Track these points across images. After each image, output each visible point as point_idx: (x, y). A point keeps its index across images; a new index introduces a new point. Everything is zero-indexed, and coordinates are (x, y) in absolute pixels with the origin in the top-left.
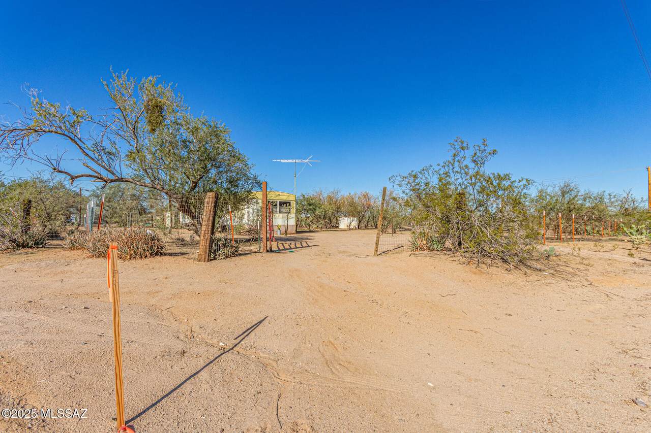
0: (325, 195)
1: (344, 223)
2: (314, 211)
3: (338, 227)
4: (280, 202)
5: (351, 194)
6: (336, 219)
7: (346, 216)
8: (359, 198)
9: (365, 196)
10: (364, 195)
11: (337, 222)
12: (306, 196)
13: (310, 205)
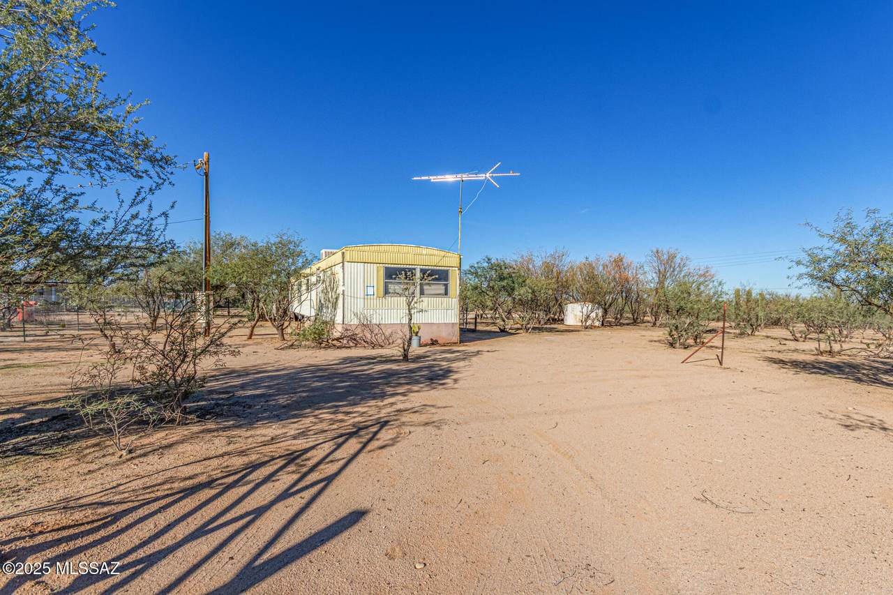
0: (538, 262)
1: (574, 313)
2: (510, 291)
3: (562, 320)
4: (422, 270)
5: (590, 259)
6: (560, 305)
7: (577, 301)
8: (605, 266)
9: (618, 262)
10: (615, 261)
11: (562, 311)
12: (493, 261)
13: (502, 278)
